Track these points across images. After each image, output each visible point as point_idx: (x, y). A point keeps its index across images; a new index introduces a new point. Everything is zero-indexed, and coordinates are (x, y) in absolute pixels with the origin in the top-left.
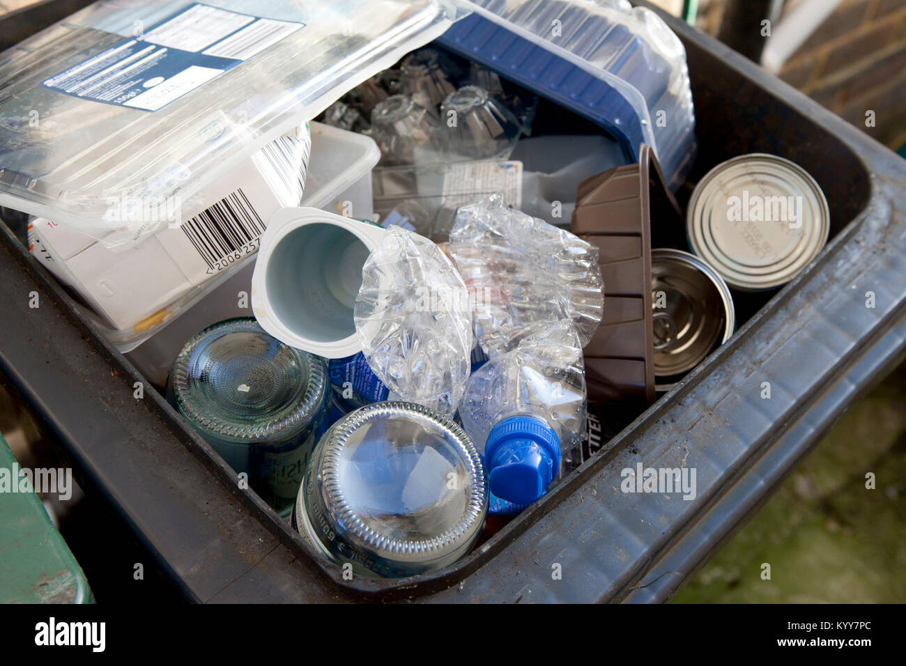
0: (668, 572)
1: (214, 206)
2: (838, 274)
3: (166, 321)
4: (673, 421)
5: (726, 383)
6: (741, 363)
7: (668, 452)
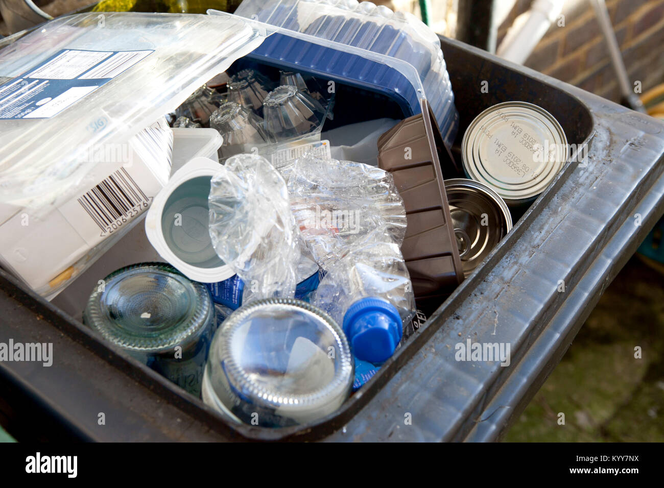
0: (500, 407)
1: (103, 182)
2: (581, 180)
3: (75, 276)
4: (482, 293)
5: (516, 263)
6: (524, 248)
7: (482, 316)
